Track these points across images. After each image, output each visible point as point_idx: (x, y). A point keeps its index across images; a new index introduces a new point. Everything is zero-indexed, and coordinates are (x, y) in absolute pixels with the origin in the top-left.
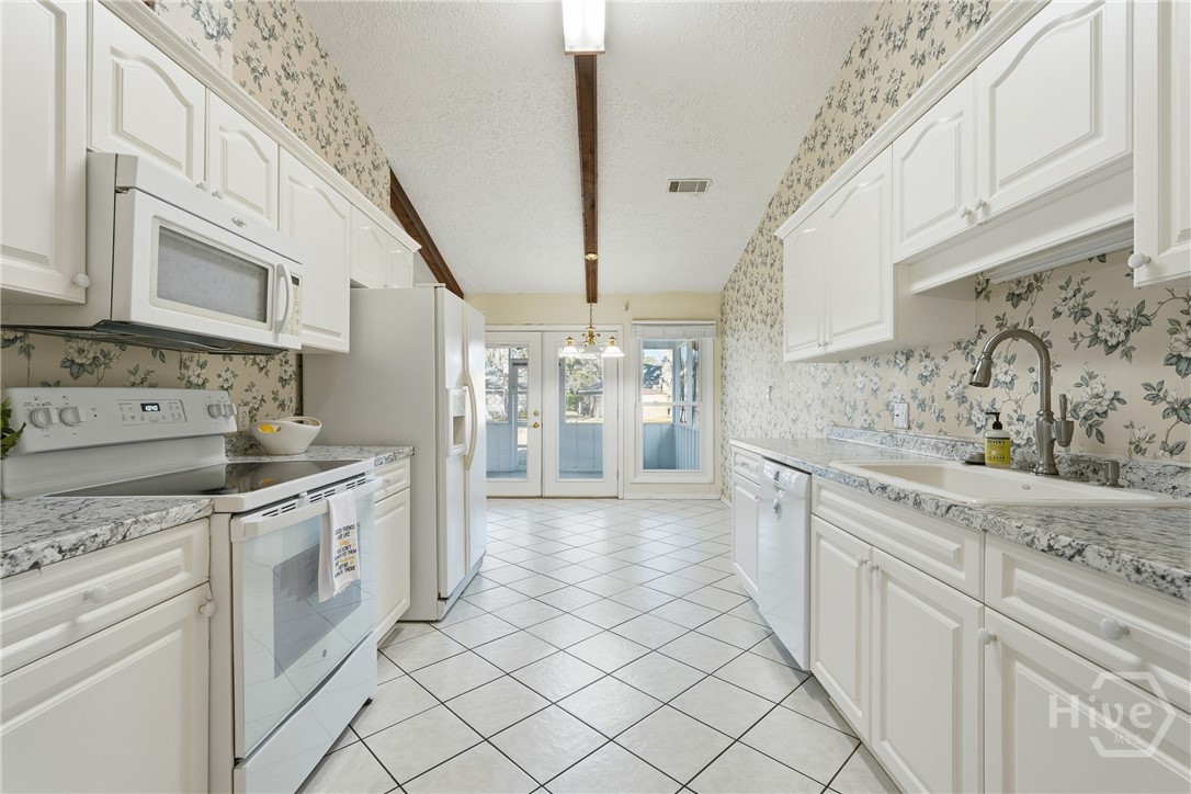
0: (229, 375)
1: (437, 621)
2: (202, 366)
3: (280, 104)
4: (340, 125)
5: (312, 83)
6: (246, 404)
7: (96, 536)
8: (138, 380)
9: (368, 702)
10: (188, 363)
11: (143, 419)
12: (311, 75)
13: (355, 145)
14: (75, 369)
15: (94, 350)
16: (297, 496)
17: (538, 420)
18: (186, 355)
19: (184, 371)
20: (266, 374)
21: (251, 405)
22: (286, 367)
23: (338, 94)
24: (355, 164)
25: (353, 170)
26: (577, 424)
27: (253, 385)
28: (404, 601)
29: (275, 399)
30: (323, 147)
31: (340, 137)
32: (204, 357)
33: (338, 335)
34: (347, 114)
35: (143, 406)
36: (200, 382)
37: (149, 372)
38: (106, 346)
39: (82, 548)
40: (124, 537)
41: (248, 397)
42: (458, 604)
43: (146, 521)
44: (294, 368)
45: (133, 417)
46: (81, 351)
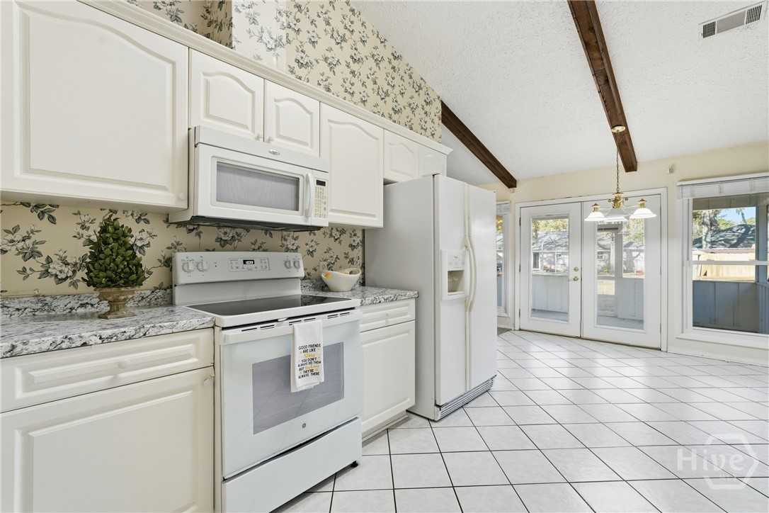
0: (313, 244)
1: (434, 421)
2: (296, 239)
3: (349, 80)
4: (397, 82)
5: (374, 61)
6: (325, 261)
7: (125, 332)
8: (256, 247)
9: (354, 465)
10: (286, 238)
11: (243, 268)
12: (373, 56)
13: (410, 91)
14: (223, 242)
15: (231, 232)
16: (276, 321)
17: (578, 274)
18: (285, 233)
19: (284, 242)
20: (340, 242)
21: (329, 261)
22: (355, 238)
23: (395, 63)
24: (410, 105)
25: (408, 109)
26: (635, 279)
27: (330, 249)
28: (408, 400)
29: (346, 258)
30: (383, 99)
31: (397, 90)
32: (296, 234)
33: (374, 216)
34: (403, 74)
35: (245, 262)
36: (295, 248)
37: (263, 243)
38: (239, 230)
39: (115, 338)
40: (145, 334)
41: (327, 256)
42: (458, 412)
43: (161, 327)
44: (361, 238)
45: (237, 267)
46: (225, 233)
